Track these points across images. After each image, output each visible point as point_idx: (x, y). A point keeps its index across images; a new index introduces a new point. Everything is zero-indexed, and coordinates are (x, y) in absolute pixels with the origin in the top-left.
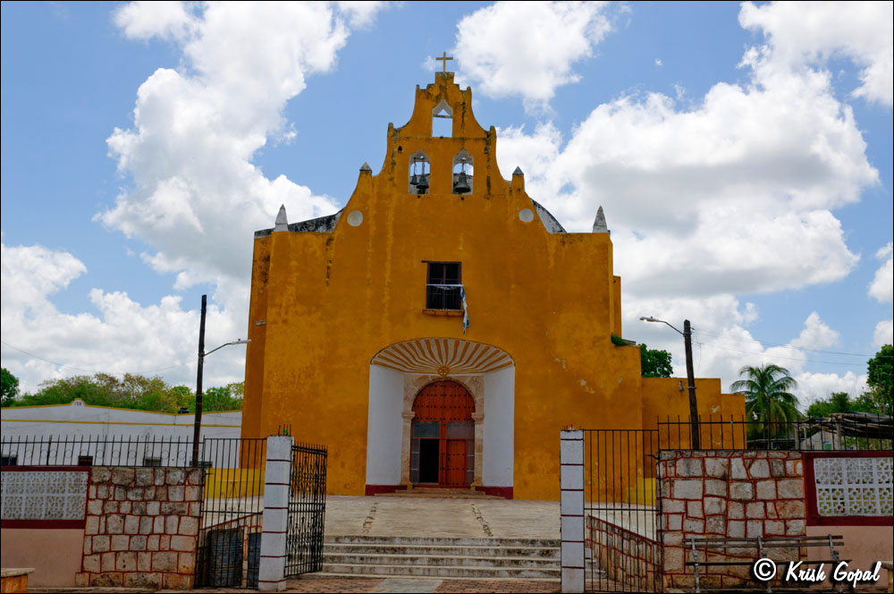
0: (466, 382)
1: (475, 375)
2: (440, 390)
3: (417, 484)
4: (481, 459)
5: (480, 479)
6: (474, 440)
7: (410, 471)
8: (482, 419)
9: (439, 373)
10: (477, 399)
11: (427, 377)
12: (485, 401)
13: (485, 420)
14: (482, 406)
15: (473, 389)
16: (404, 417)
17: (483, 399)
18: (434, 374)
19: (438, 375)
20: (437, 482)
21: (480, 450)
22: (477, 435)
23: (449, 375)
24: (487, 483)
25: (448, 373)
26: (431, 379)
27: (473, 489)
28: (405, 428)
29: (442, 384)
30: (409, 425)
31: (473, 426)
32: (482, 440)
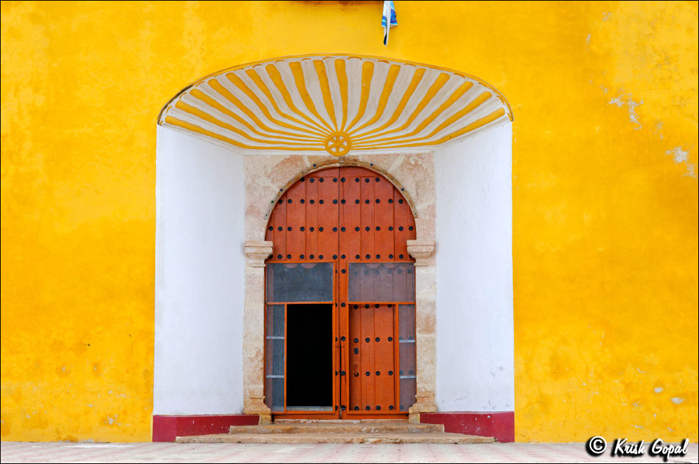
0: (393, 169)
1: (414, 151)
2: (330, 189)
3: (281, 409)
4: (433, 349)
5: (431, 395)
6: (413, 305)
7: (266, 381)
8: (433, 254)
9: (328, 149)
10: (419, 208)
11: (300, 158)
12: (438, 212)
13: (438, 257)
14: (431, 224)
15: (409, 185)
16: (248, 255)
17: (433, 207)
18: (316, 153)
19: (326, 154)
20: (330, 404)
21: (430, 328)
22: (422, 294)
23: (352, 153)
24: (447, 405)
25: (349, 148)
26: (309, 165)
27: (415, 418)
28: (250, 279)
29: (335, 174)
30: (260, 272)
31: (412, 272)
32: (433, 305)
